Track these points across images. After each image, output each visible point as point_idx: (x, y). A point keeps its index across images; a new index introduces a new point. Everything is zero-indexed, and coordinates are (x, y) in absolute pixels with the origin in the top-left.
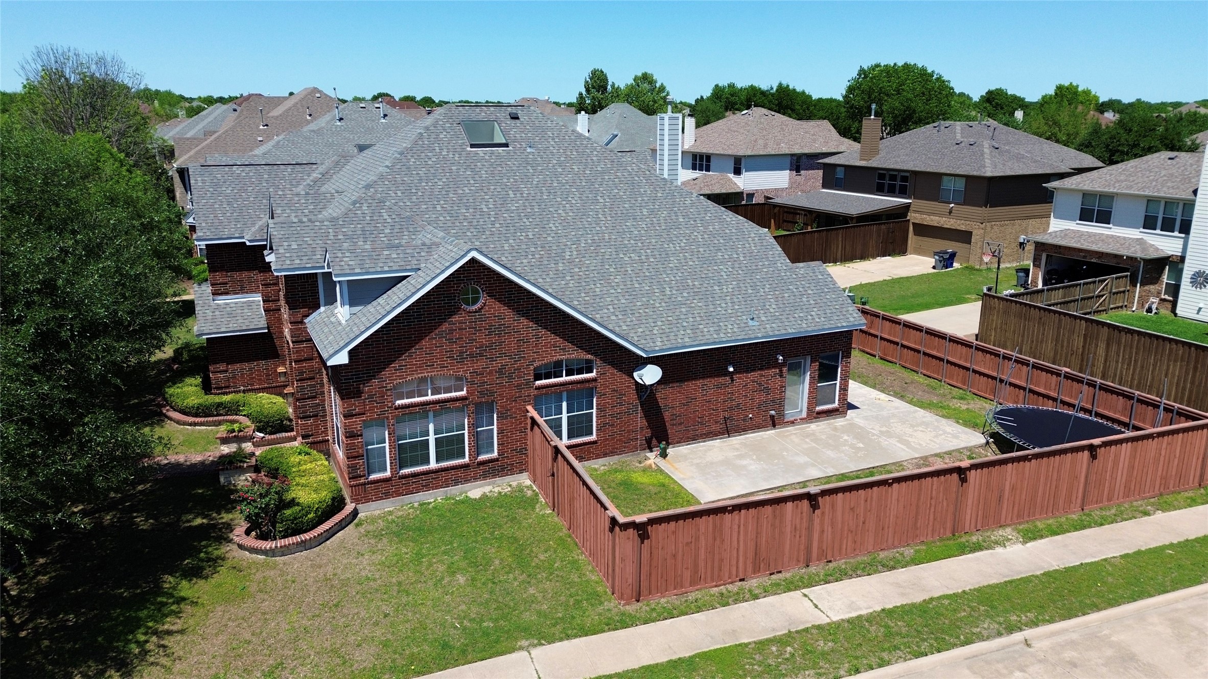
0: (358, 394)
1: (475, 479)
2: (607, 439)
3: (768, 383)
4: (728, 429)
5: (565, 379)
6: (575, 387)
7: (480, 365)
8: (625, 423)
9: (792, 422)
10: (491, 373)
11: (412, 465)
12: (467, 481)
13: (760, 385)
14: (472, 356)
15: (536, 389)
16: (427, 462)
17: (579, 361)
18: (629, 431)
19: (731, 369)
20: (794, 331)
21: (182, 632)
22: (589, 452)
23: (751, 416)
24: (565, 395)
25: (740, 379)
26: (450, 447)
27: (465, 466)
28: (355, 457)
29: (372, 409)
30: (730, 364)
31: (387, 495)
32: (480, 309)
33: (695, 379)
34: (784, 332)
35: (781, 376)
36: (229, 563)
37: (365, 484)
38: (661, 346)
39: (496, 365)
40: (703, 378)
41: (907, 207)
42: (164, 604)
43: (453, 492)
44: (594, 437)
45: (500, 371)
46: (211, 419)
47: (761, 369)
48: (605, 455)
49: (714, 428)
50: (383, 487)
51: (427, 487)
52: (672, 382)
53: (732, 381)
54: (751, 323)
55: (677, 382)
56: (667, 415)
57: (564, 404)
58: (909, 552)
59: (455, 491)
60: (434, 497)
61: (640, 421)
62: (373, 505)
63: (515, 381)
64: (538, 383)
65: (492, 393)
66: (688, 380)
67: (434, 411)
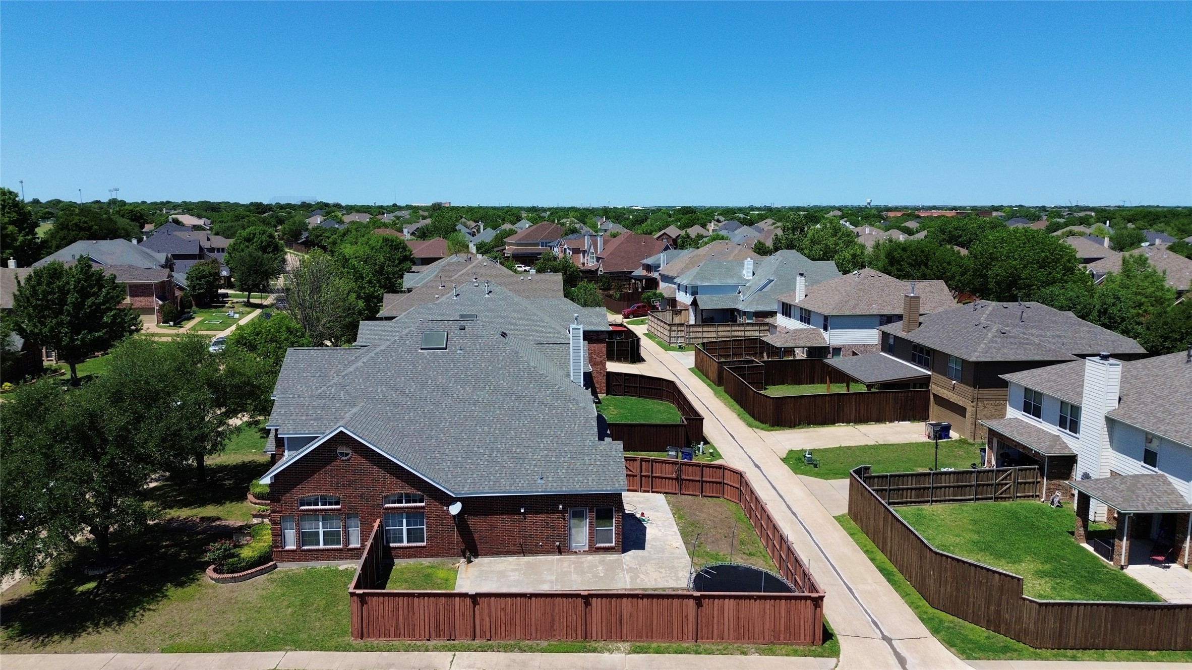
0: (279, 501)
1: (346, 558)
2: (432, 547)
3: (554, 523)
4: (523, 551)
5: (404, 505)
6: (410, 511)
7: (349, 491)
8: (446, 538)
9: (576, 552)
10: (355, 497)
11: (310, 545)
12: (341, 559)
13: (547, 523)
14: (343, 485)
15: (384, 509)
16: (318, 544)
17: (415, 495)
18: (448, 543)
19: (522, 511)
20: (567, 489)
21: (154, 610)
22: (421, 553)
23: (541, 544)
24: (404, 515)
25: (531, 518)
26: (330, 537)
27: (340, 550)
28: (276, 536)
29: (286, 510)
30: (522, 507)
31: (294, 560)
32: (348, 460)
33: (497, 514)
34: (559, 489)
35: (564, 519)
36: (199, 582)
37: (281, 551)
38: (468, 490)
39: (359, 492)
40: (503, 514)
41: (928, 379)
42: (157, 597)
43: (332, 564)
44: (425, 544)
45: (361, 496)
46: (264, 502)
47: (547, 513)
48: (432, 556)
49: (512, 548)
50: (292, 555)
51: (317, 559)
52: (479, 515)
53: (525, 518)
54: (539, 481)
55: (483, 515)
56: (476, 536)
57: (404, 521)
58: (544, 644)
59: (333, 564)
60: (320, 565)
61: (456, 537)
62: (286, 564)
63: (371, 503)
64: (387, 505)
65: (356, 509)
66: (491, 515)
67: (323, 515)
